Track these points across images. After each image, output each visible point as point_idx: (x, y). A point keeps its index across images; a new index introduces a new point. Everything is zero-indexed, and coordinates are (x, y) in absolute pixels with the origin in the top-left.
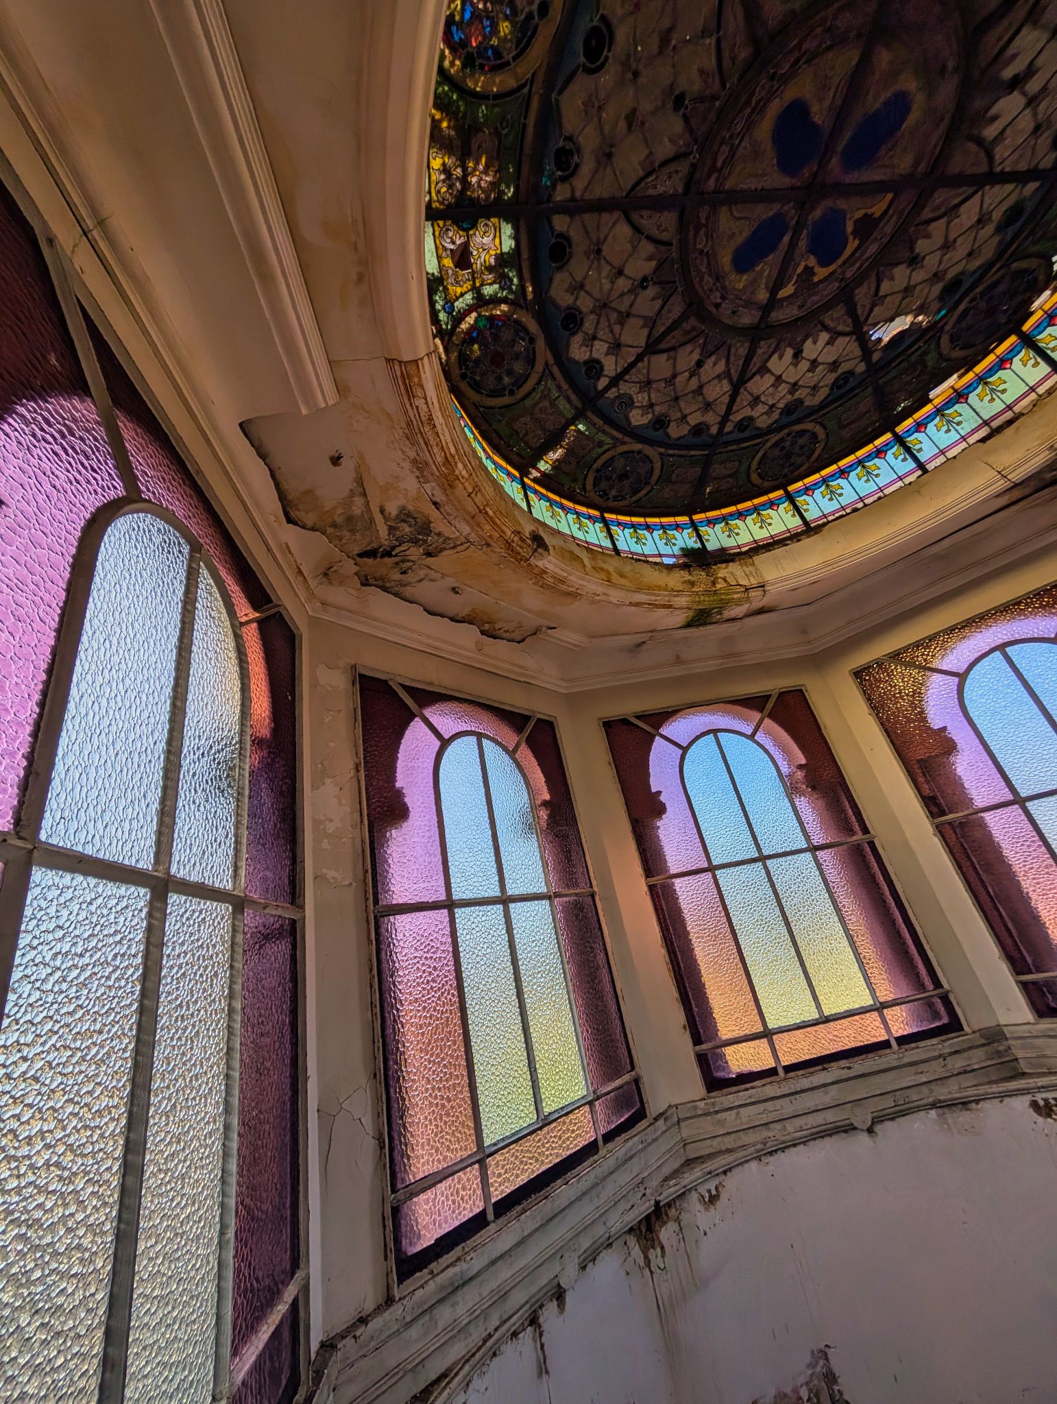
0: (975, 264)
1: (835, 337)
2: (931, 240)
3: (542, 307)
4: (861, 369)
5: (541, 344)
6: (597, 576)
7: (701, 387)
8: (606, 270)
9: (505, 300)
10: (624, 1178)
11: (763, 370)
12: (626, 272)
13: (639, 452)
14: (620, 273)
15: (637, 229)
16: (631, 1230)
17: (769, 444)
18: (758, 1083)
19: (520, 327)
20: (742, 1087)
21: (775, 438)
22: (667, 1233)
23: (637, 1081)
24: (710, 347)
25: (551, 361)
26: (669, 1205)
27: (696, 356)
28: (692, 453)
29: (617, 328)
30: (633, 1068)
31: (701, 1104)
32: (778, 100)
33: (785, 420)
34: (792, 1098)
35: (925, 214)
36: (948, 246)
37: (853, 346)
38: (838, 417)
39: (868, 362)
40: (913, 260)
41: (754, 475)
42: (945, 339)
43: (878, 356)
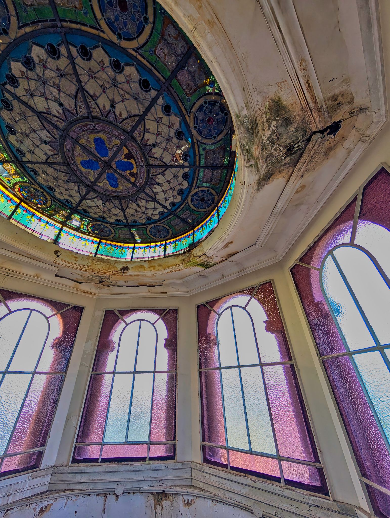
0: (177, 125)
1: (163, 173)
2: (151, 139)
3: (95, 220)
4: (187, 170)
5: (104, 224)
6: (150, 269)
7: (146, 207)
8: (95, 208)
9: (89, 223)
10: (153, 475)
11: (156, 194)
13: (154, 226)
14: (98, 206)
15: (90, 199)
16: (152, 493)
17: (190, 202)
18: (219, 468)
19: (97, 224)
20: (214, 467)
21: (189, 200)
22: (166, 503)
23: (175, 445)
24: (135, 201)
25: (110, 225)
26: (170, 495)
27: (134, 204)
28: (169, 218)
29: (111, 213)
30: (174, 440)
31: (198, 465)
32: (78, 165)
33: (184, 195)
34: (230, 482)
35: (139, 139)
36: (159, 134)
37: (173, 170)
38: (203, 182)
39: (187, 167)
40: (154, 146)
41: (199, 210)
42: (204, 141)
43: (186, 164)
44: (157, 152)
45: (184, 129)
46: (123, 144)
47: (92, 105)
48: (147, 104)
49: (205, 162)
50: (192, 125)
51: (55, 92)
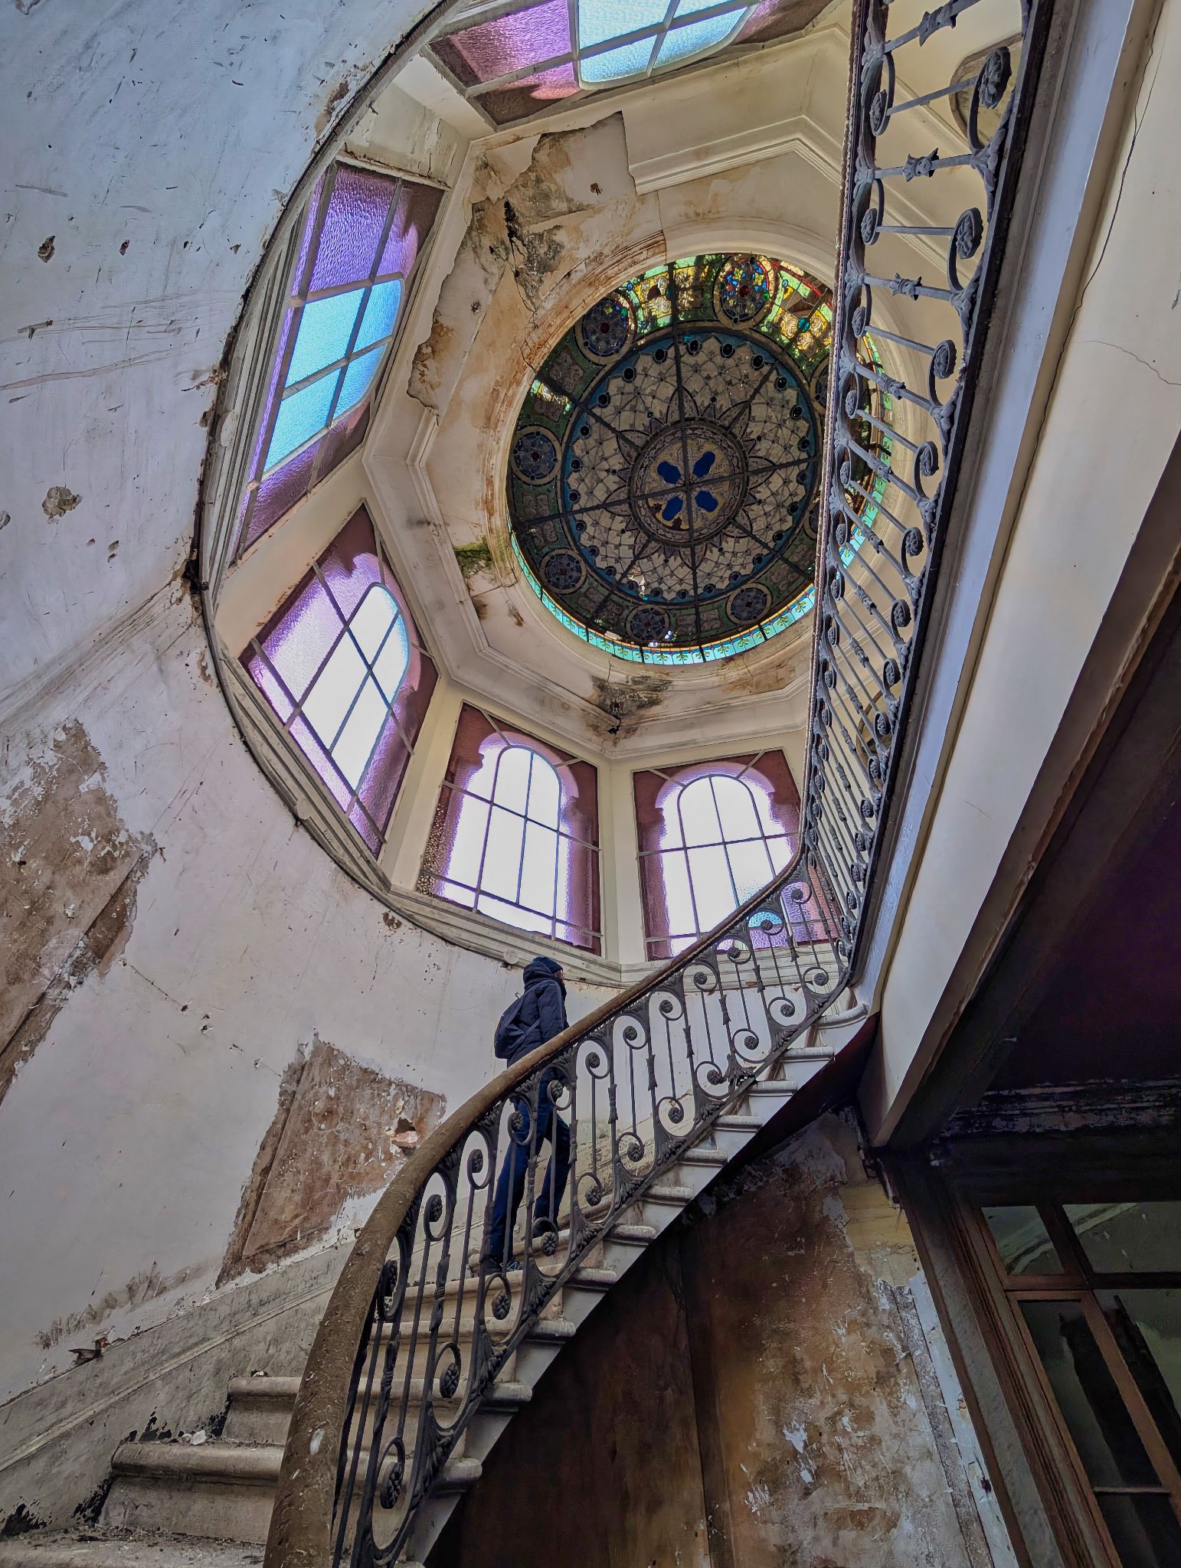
0: (665, 595)
1: (632, 547)
2: (674, 562)
3: (634, 352)
4: (618, 577)
5: (616, 357)
7: (601, 480)
8: (654, 388)
9: (636, 326)
11: (613, 515)
12: (655, 401)
13: (556, 460)
15: (671, 399)
17: (570, 552)
19: (624, 340)
21: (574, 554)
24: (623, 473)
25: (607, 369)
27: (617, 467)
28: (560, 501)
29: (628, 407)
32: (715, 448)
33: (586, 553)
35: (682, 550)
36: (672, 574)
37: (628, 562)
38: (591, 586)
39: (621, 579)
40: (666, 561)
41: (547, 558)
42: (634, 612)
43: (624, 581)
44: (658, 559)
45: (658, 599)
46: (690, 530)
47: (736, 532)
48: (698, 581)
49: (613, 602)
50: (656, 608)
51: (768, 508)
